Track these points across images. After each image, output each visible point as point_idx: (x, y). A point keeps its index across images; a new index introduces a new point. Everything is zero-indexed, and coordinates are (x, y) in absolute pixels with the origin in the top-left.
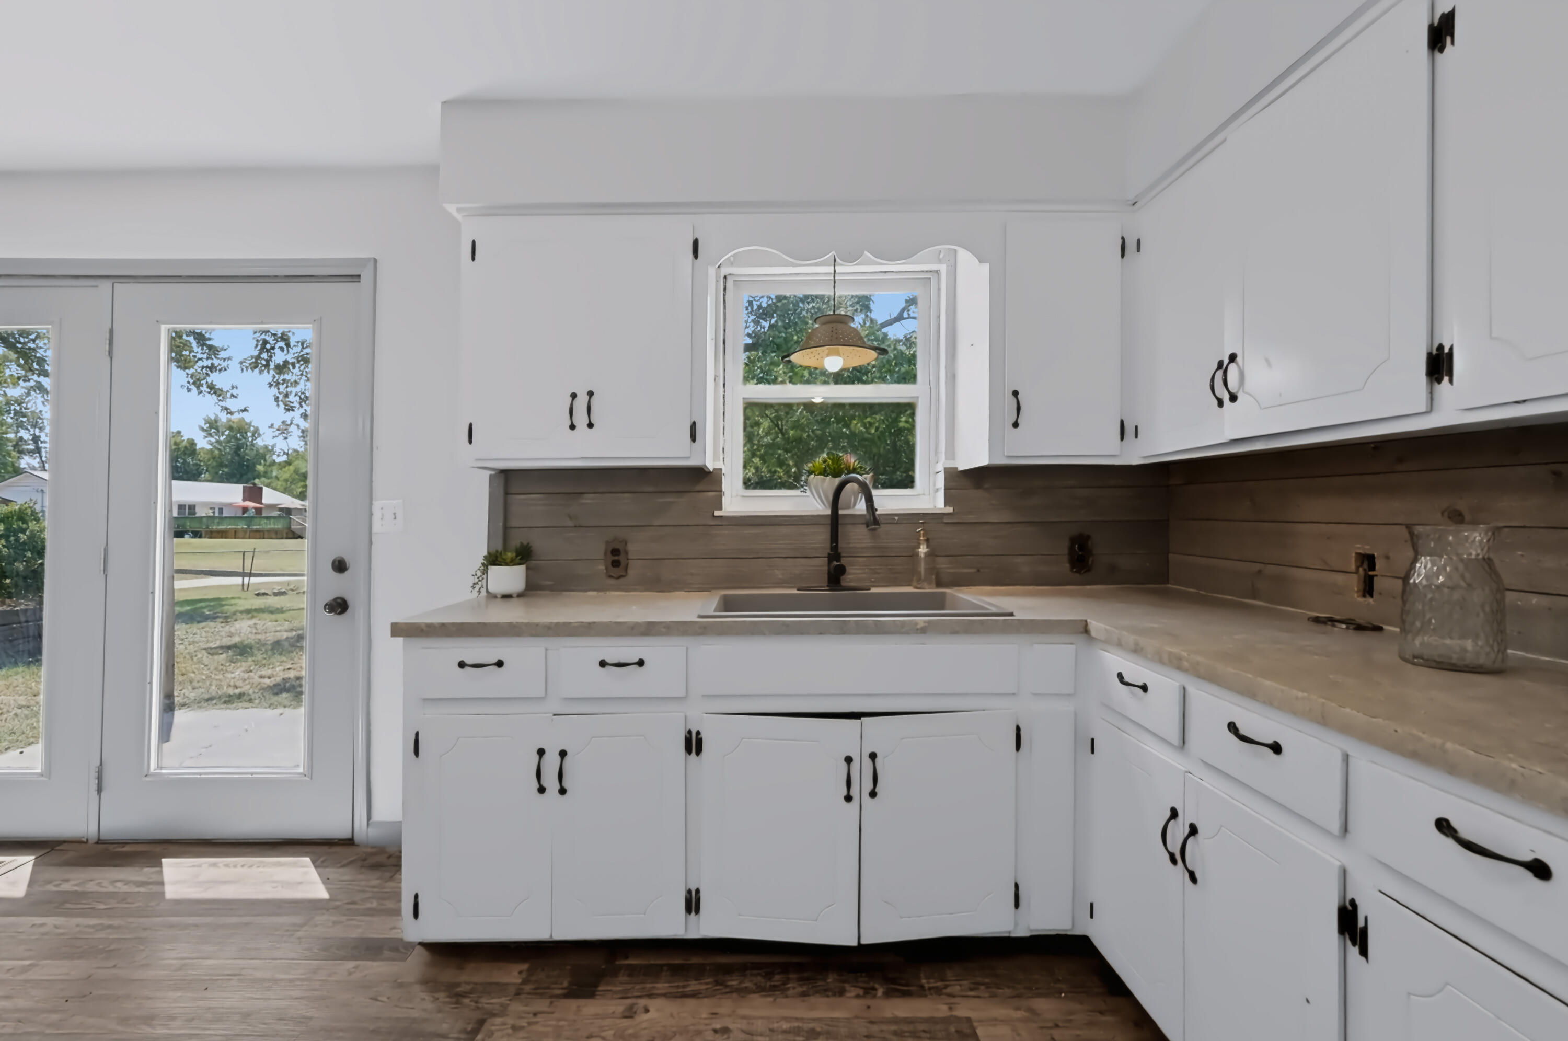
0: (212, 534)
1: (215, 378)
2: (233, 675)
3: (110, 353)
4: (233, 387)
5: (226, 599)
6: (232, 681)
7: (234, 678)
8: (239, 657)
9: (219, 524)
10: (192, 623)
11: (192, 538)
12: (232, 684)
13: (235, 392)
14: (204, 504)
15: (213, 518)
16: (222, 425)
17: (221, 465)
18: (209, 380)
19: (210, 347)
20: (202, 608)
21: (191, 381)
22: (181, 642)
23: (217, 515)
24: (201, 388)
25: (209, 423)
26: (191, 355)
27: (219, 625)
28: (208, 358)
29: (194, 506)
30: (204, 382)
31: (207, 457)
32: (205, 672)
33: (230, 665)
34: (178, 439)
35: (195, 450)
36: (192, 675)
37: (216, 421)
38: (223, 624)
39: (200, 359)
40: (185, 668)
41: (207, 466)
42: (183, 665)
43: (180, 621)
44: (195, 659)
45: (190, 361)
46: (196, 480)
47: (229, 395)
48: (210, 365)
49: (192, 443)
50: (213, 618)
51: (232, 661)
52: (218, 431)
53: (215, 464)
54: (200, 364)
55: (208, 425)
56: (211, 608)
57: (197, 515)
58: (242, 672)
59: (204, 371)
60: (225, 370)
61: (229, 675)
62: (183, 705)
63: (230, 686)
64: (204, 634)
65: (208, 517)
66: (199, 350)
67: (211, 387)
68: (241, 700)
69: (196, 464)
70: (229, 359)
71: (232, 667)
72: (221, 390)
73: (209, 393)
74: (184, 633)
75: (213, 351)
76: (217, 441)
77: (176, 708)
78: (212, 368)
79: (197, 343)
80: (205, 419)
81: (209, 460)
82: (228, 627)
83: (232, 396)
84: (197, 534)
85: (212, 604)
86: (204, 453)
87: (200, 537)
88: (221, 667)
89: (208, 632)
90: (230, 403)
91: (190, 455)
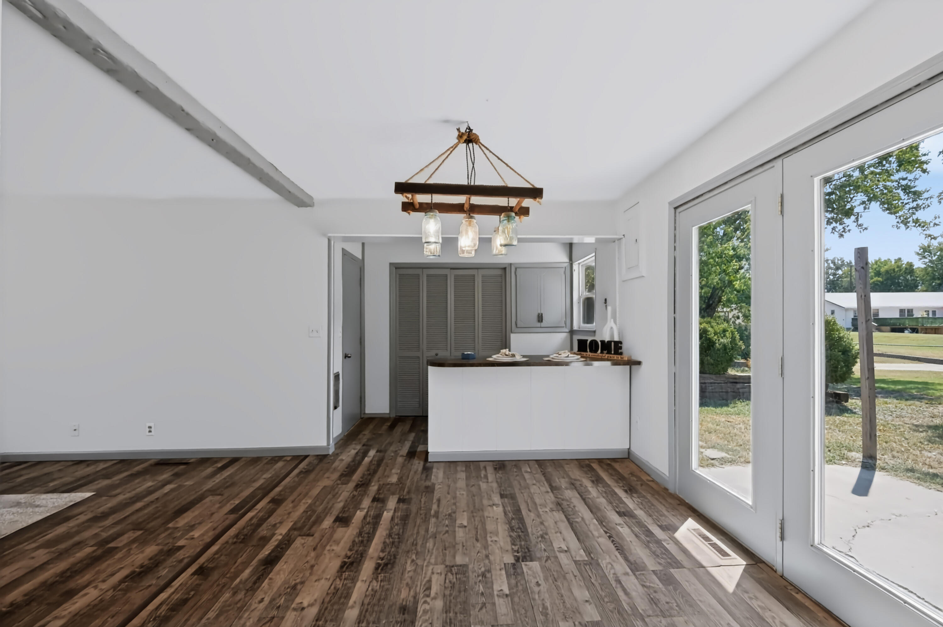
0: (927, 331)
1: (920, 215)
2: (929, 455)
3: (782, 212)
4: (936, 218)
5: (933, 384)
6: (928, 460)
7: (930, 458)
8: (937, 439)
9: (932, 323)
10: (901, 400)
11: (911, 333)
12: (927, 462)
13: (937, 221)
14: (920, 309)
15: (928, 318)
16: (934, 249)
17: (934, 279)
18: (915, 217)
19: (915, 193)
20: (911, 388)
21: (900, 221)
22: (890, 414)
23: (931, 316)
24: (908, 224)
25: (923, 249)
26: (899, 203)
27: (924, 406)
28: (913, 201)
29: (912, 310)
30: (911, 219)
31: (922, 274)
32: (904, 445)
33: (928, 445)
34: (899, 264)
35: (913, 269)
36: (894, 445)
37: (929, 246)
38: (927, 405)
39: (906, 204)
40: (889, 437)
41: (923, 280)
42: (888, 434)
43: (892, 396)
44: (898, 431)
45: (898, 207)
46: (914, 291)
47: (932, 224)
48: (915, 206)
49: (911, 265)
50: (920, 399)
51: (929, 441)
52: (931, 253)
53: (928, 278)
54: (907, 206)
55: (922, 250)
56: (919, 390)
57: (914, 317)
58: (938, 453)
59: (911, 211)
60: (929, 206)
61: (926, 454)
62: (883, 469)
63: (926, 464)
64: (910, 411)
65: (923, 318)
66: (906, 197)
67: (916, 221)
68: (934, 481)
69: (914, 280)
70: (931, 198)
71: (929, 446)
72: (925, 222)
73: (914, 226)
74: (894, 406)
75: (917, 195)
76: (930, 261)
77: (877, 469)
78: (917, 208)
79: (904, 193)
80: (919, 246)
81: (923, 276)
82: (932, 408)
83: (935, 224)
84: (914, 330)
85: (920, 386)
86: (919, 271)
87: (917, 332)
88: (919, 444)
89: (914, 409)
90: (933, 231)
91: (910, 273)
